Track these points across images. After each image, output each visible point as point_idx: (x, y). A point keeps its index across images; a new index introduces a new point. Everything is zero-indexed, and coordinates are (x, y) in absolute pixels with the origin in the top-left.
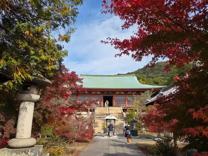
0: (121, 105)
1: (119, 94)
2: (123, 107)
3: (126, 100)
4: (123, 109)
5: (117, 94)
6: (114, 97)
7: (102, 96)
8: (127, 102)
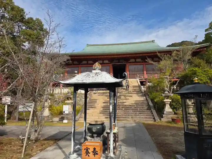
0: (137, 76)
1: (133, 62)
2: (140, 78)
3: (145, 69)
4: (140, 82)
5: (131, 63)
6: (127, 66)
7: (111, 65)
8: (145, 72)
